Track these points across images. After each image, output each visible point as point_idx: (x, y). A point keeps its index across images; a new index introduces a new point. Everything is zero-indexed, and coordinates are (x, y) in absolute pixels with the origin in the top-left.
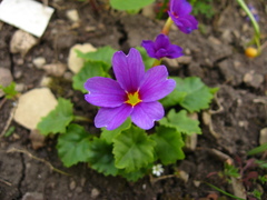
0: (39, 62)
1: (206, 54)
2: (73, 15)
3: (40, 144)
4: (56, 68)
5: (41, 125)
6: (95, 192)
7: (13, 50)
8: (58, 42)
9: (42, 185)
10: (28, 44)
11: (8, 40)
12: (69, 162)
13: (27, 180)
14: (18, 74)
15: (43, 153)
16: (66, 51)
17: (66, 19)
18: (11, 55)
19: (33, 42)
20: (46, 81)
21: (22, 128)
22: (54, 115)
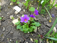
0: (18, 16)
3: (15, 26)
4: (20, 17)
6: (20, 34)
7: (15, 13)
9: (13, 31)
11: (14, 12)
14: (14, 17)
15: (15, 27)
16: (22, 15)
17: (23, 11)
18: (14, 14)
19: (18, 13)
20: (18, 18)
21: (13, 23)
22: (18, 23)
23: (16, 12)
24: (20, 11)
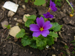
0: (15, 19)
1: (59, 16)
2: (24, 6)
3: (16, 41)
4: (20, 21)
5: (17, 35)
6: (31, 53)
7: (8, 16)
8: (20, 14)
9: (17, 51)
10: (12, 14)
11: (7, 13)
12: (24, 45)
13: (14, 50)
14: (10, 22)
15: (17, 43)
16: (22, 16)
17: (22, 7)
18: (8, 17)
19: (14, 14)
20: (17, 24)
21: (12, 36)
22: (20, 33)
23: (10, 12)
24: (18, 10)
